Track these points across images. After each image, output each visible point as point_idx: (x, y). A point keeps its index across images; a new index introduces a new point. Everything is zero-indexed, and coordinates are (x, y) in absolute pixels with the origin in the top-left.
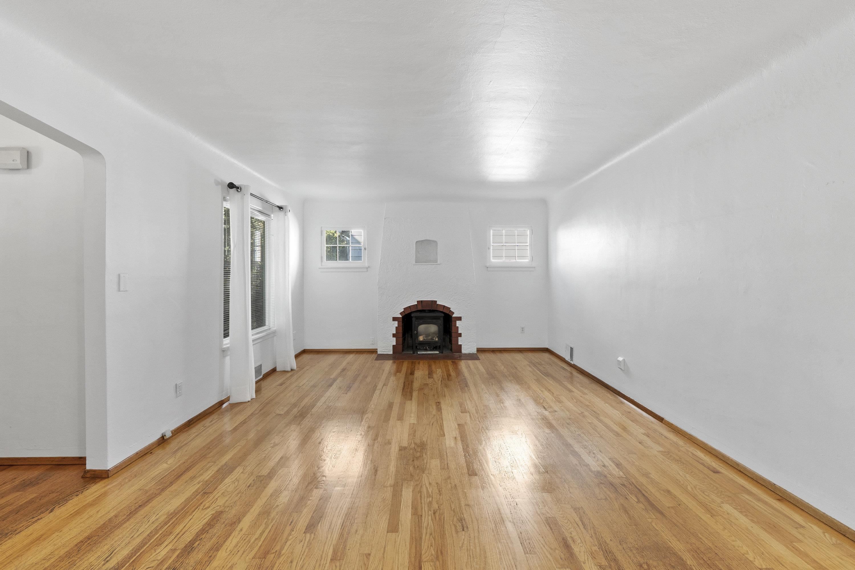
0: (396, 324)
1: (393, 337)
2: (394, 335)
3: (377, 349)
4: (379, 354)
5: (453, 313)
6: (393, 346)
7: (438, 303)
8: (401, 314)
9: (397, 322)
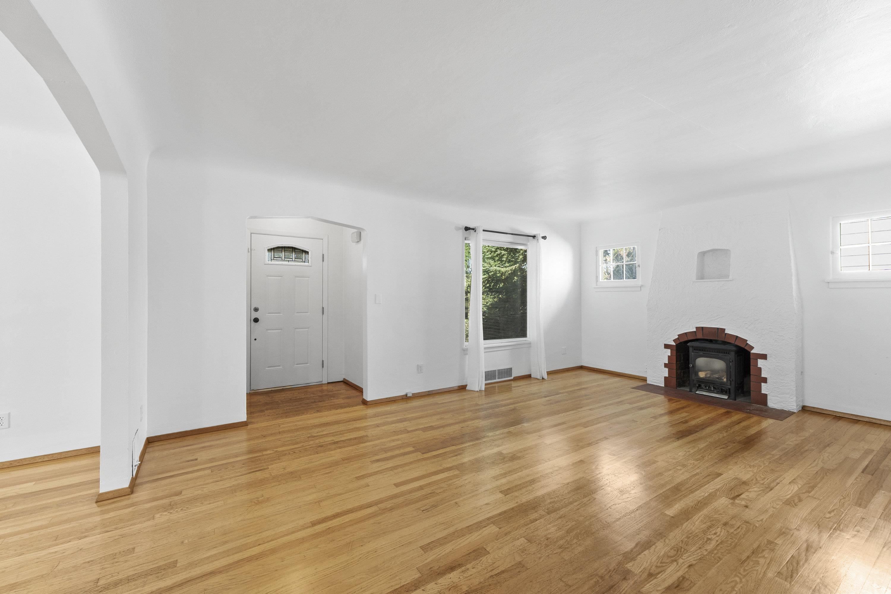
0: (668, 352)
1: (665, 367)
2: (666, 365)
3: (646, 378)
4: (648, 384)
5: (752, 348)
6: (665, 377)
7: (727, 332)
8: (674, 341)
9: (669, 351)
